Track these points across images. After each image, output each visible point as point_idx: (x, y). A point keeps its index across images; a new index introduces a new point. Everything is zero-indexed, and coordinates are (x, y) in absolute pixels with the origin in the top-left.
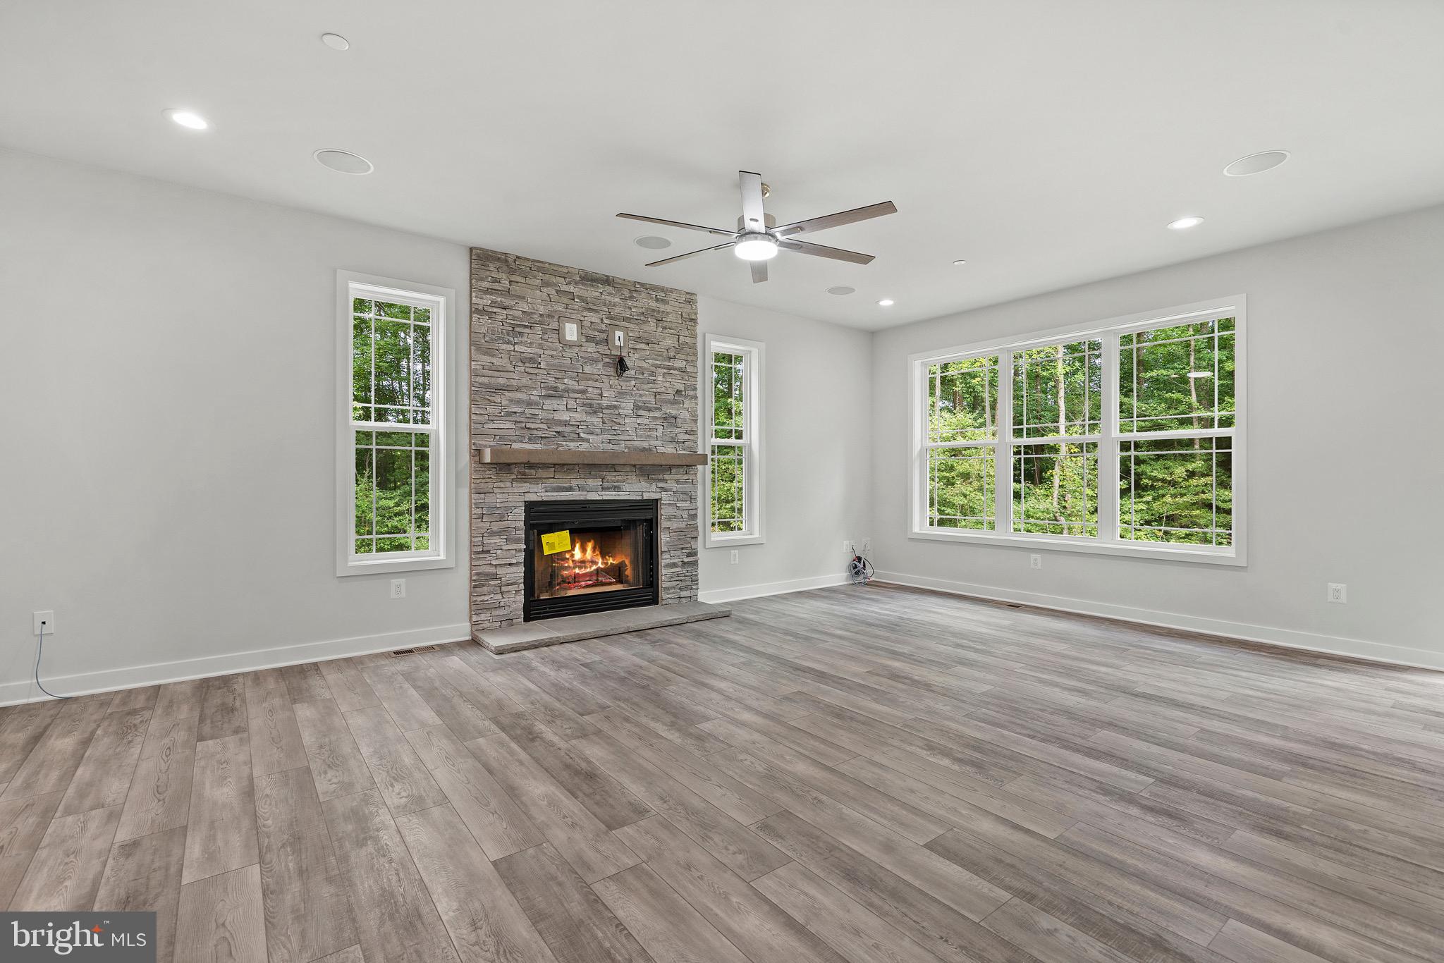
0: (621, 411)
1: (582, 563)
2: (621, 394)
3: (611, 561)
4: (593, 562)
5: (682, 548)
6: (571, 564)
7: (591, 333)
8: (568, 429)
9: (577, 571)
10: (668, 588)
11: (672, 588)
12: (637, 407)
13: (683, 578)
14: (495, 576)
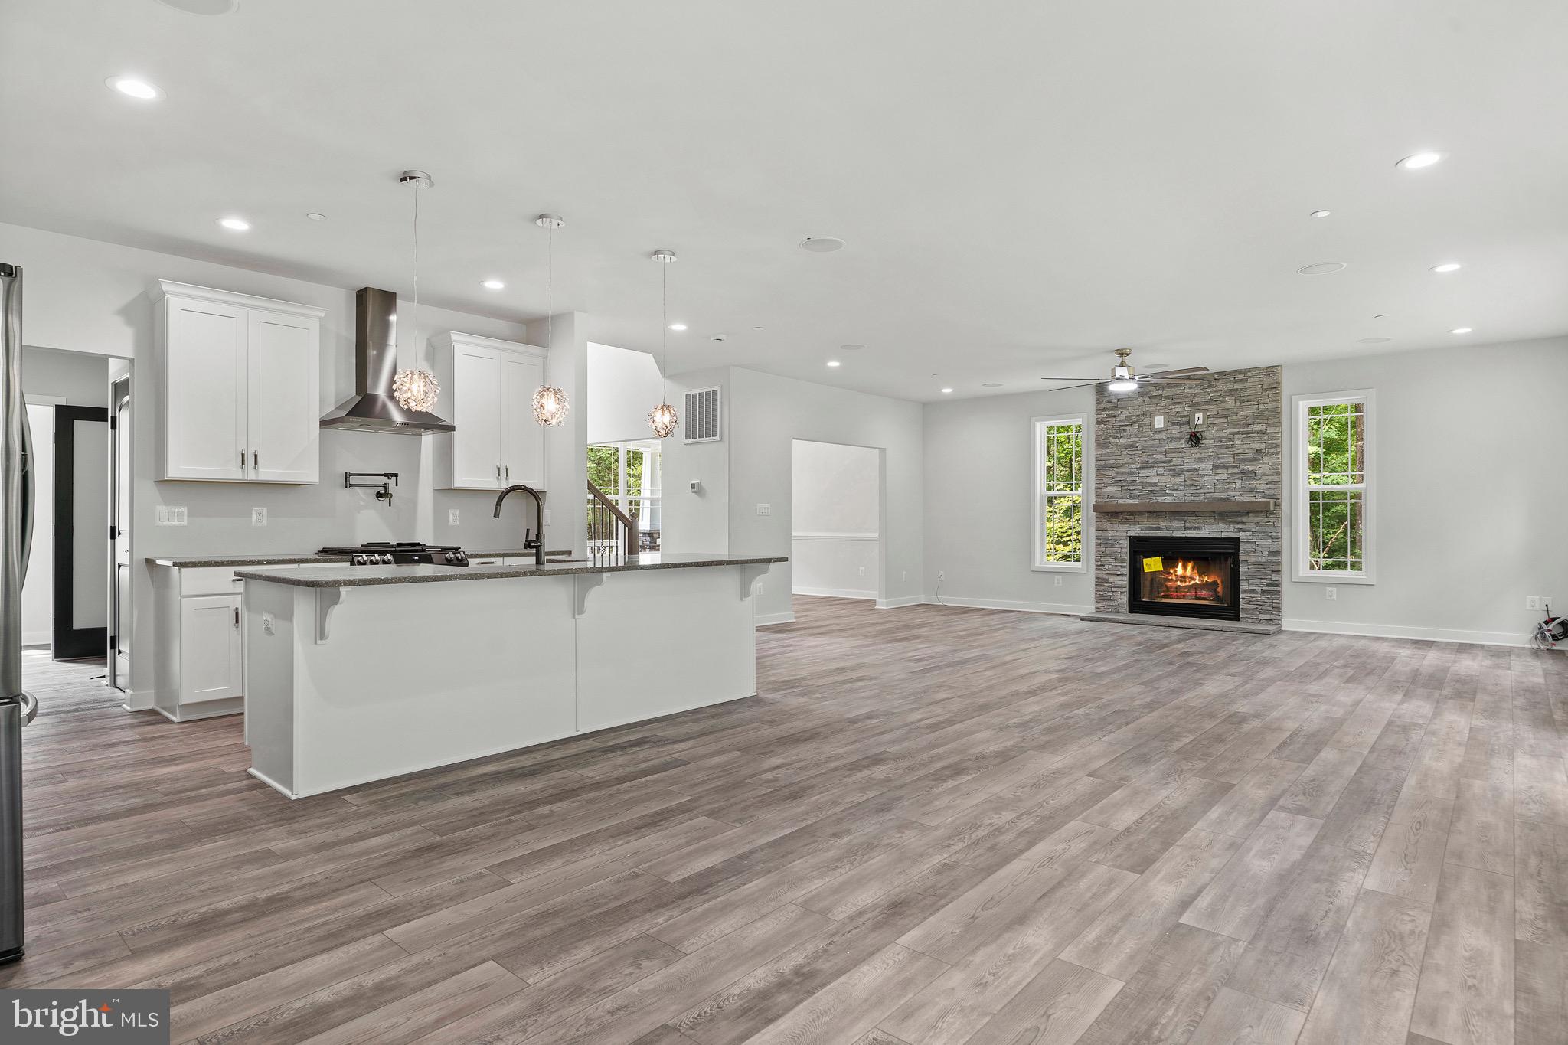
0: (1200, 472)
1: (1183, 578)
2: (1201, 459)
3: (1206, 579)
4: (1192, 579)
5: (1263, 579)
6: (1174, 578)
7: (1175, 420)
8: (1156, 488)
9: (1179, 583)
10: (1246, 609)
11: (1250, 609)
12: (1215, 467)
13: (1262, 603)
14: (1107, 581)
